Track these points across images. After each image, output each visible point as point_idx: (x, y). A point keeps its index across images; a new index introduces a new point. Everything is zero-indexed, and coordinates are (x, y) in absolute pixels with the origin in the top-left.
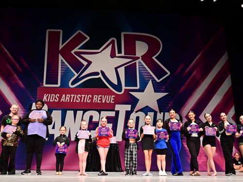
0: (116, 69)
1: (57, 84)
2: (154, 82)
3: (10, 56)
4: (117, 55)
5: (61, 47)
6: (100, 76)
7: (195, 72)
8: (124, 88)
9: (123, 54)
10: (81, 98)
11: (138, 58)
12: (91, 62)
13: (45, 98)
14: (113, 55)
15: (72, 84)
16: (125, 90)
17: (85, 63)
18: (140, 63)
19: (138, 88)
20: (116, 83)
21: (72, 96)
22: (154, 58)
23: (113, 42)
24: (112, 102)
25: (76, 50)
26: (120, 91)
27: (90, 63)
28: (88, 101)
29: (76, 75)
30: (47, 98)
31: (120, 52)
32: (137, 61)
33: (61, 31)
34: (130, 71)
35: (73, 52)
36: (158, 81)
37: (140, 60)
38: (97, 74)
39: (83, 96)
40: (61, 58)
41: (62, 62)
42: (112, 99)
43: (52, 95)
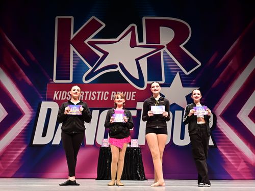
0: (137, 60)
1: (69, 79)
2: (182, 74)
3: (15, 48)
4: (138, 44)
5: (72, 36)
6: (119, 69)
7: (231, 62)
8: (146, 82)
9: (144, 43)
10: (96, 95)
11: (163, 47)
12: (108, 53)
13: (55, 95)
14: (133, 44)
15: (86, 79)
16: (148, 84)
17: (101, 55)
18: (165, 52)
19: (163, 82)
20: (137, 77)
21: (87, 92)
22: (181, 46)
23: (132, 29)
24: (132, 99)
25: (90, 39)
26: (143, 86)
27: (106, 54)
28: (105, 99)
29: (91, 68)
30: (58, 96)
31: (141, 40)
32: (162, 51)
33: (73, 18)
34: (154, 62)
35: (86, 42)
36: (187, 73)
37: (165, 49)
38: (115, 66)
39: (99, 93)
40: (72, 49)
41: (75, 54)
42: (133, 96)
43: (64, 92)
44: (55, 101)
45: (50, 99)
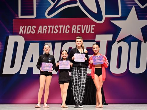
1: (33, 15)
2: (137, 9)
6: (78, 4)
8: (104, 16)
10: (58, 29)
13: (21, 30)
15: (49, 14)
16: (106, 18)
19: (120, 15)
20: (95, 11)
21: (50, 27)
24: (91, 32)
26: (101, 20)
28: (66, 32)
29: (53, 4)
30: (23, 30)
36: (142, 7)
38: (75, 2)
39: (61, 26)
42: (92, 29)
43: (28, 27)
44: (21, 35)
45: (17, 34)
